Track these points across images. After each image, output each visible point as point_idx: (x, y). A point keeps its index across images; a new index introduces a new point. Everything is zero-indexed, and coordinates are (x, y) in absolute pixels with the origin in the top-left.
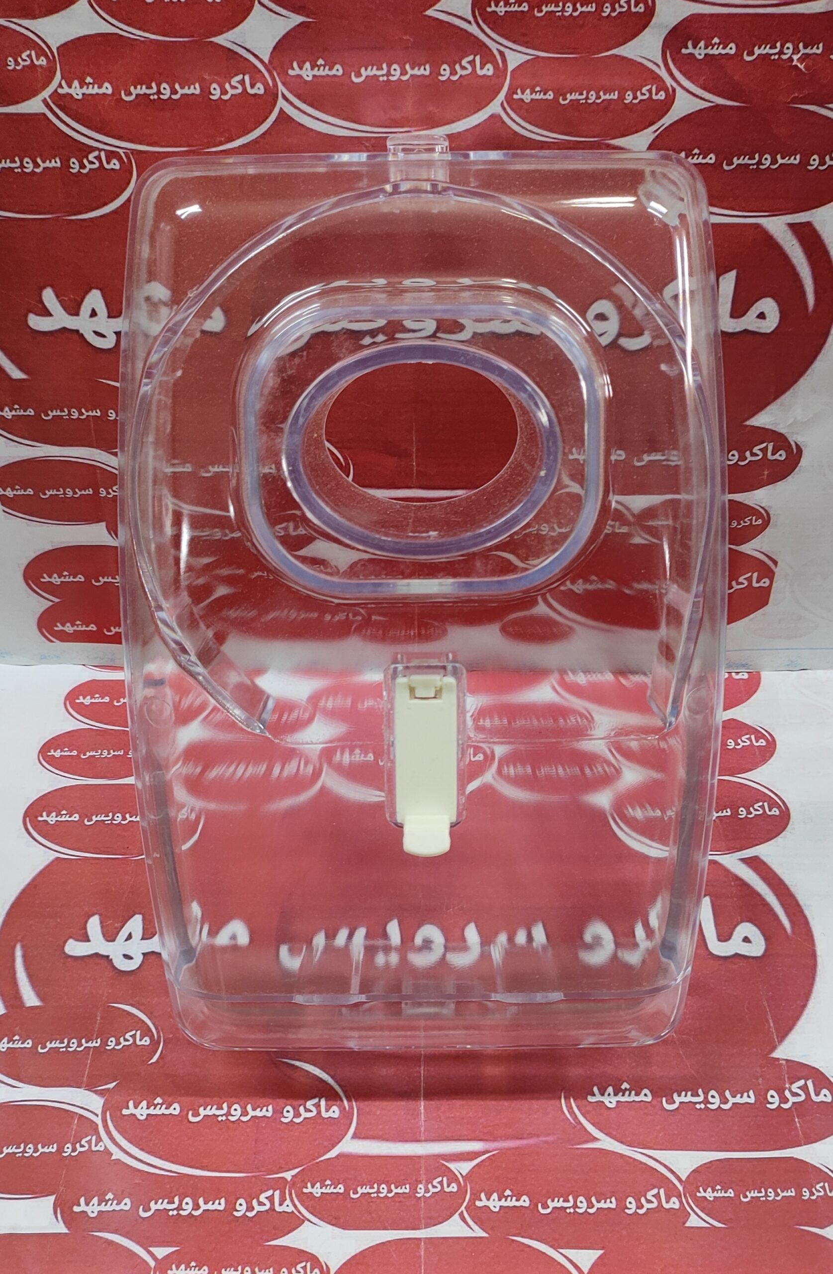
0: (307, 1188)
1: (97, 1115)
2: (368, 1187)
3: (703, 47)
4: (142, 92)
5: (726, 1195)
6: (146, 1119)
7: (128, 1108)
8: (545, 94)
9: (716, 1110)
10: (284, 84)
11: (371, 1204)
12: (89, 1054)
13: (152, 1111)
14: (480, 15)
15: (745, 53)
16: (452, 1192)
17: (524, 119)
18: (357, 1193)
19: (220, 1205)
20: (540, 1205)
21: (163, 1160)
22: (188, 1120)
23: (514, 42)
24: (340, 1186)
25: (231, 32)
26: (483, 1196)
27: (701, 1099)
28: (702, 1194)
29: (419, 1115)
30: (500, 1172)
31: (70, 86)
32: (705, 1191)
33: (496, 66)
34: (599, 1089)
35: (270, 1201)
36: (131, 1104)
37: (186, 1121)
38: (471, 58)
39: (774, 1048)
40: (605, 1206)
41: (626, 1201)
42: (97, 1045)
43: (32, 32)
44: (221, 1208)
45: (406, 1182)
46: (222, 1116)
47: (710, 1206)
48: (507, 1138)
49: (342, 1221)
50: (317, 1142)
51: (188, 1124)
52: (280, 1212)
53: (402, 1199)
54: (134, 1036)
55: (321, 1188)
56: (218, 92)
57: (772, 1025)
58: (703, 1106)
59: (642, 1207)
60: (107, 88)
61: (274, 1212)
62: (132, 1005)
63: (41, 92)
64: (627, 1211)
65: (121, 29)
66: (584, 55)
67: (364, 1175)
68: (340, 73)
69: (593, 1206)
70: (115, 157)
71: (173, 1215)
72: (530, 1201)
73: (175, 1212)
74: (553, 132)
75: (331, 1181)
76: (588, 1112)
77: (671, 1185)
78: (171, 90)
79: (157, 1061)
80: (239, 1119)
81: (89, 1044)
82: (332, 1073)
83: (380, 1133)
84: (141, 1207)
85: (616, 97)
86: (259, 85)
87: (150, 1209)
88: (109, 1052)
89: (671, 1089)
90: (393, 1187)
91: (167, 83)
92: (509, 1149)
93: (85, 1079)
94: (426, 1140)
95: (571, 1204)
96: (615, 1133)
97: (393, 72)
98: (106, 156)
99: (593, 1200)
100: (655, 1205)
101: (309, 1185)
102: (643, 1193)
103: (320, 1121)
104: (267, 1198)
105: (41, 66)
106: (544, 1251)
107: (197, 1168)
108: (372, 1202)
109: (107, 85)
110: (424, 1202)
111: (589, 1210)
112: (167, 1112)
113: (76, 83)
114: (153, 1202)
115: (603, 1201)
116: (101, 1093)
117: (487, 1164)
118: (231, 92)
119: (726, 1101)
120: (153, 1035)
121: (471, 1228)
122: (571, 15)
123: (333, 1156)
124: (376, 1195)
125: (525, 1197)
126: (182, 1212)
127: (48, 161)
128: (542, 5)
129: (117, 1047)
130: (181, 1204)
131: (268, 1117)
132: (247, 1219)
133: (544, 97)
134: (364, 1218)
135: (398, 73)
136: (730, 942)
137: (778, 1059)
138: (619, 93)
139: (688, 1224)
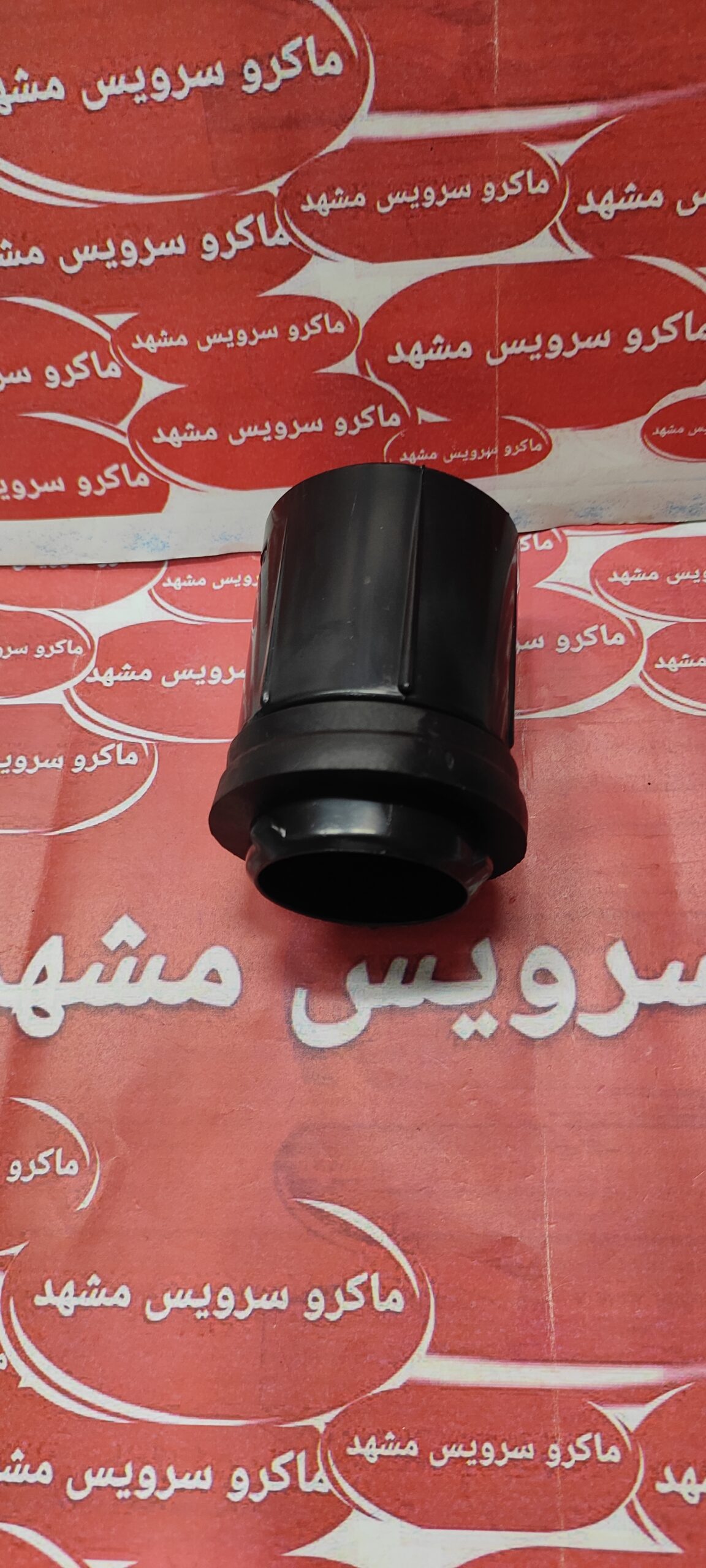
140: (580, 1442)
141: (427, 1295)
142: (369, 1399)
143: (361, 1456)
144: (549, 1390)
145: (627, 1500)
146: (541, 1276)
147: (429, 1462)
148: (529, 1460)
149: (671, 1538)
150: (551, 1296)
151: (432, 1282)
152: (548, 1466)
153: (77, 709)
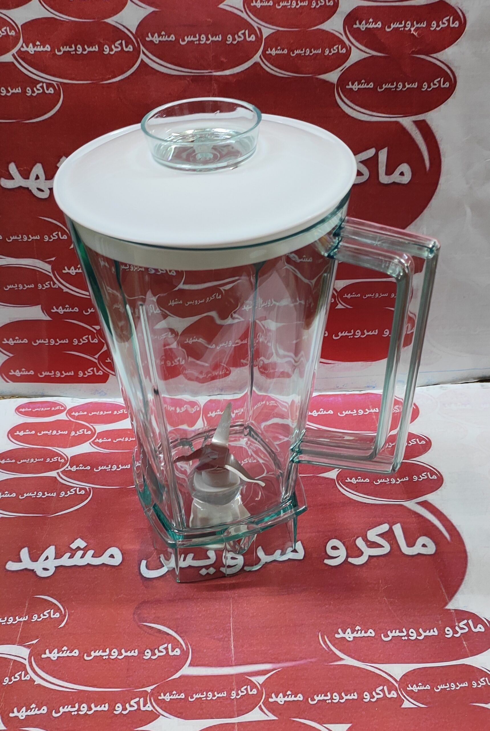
0: (161, 696)
1: (26, 660)
2: (200, 694)
3: (364, 24)
4: (66, 50)
5: (425, 688)
6: (57, 659)
7: (45, 654)
8: (283, 51)
9: (415, 640)
10: (143, 45)
11: (202, 704)
12: (20, 625)
13: (60, 655)
14: (248, 7)
15: (386, 27)
16: (253, 694)
17: (272, 65)
18: (193, 698)
19: (105, 708)
20: (309, 699)
21: (68, 682)
22: (84, 659)
23: (266, 22)
24: (182, 694)
25: (115, 16)
26: (273, 695)
27: (405, 634)
28: (411, 688)
29: (230, 650)
30: (284, 681)
31: (27, 47)
32: (412, 687)
33: (256, 36)
34: (342, 630)
35: (137, 704)
36: (47, 651)
37: (83, 659)
38: (243, 31)
39: (446, 604)
40: (351, 698)
41: (363, 694)
42: (26, 619)
43: (8, 17)
44: (106, 709)
45: (224, 690)
46: (106, 656)
47: (416, 695)
48: (286, 661)
49: (184, 715)
50: (167, 669)
51: (84, 661)
52: (144, 711)
53: (222, 700)
54: (49, 613)
55: (170, 696)
56: (108, 50)
57: (444, 591)
58: (406, 638)
59: (374, 697)
60: (48, 48)
61: (140, 711)
62: (48, 596)
63: (11, 50)
64: (364, 700)
65: (56, 15)
66: (303, 29)
67: (197, 687)
68: (174, 39)
69: (343, 698)
70: (51, 87)
71: (74, 715)
72: (303, 697)
73: (76, 713)
74: (288, 72)
75: (176, 691)
76: (336, 644)
77: (390, 684)
78: (82, 49)
79: (64, 626)
80: (116, 657)
81: (21, 619)
82: (175, 630)
83: (207, 663)
84: (54, 711)
85: (320, 52)
86: (130, 46)
87: (59, 712)
88: (33, 623)
89: (386, 629)
90: (216, 693)
91: (81, 45)
92: (288, 667)
93: (18, 639)
94: (236, 665)
95: (329, 697)
96: (353, 655)
97: (202, 39)
98: (46, 86)
99: (343, 694)
100: (381, 696)
101: (162, 694)
102: (374, 689)
103: (168, 657)
104: (135, 703)
105: (12, 36)
106: (314, 726)
107: (90, 686)
108: (203, 703)
109: (47, 46)
110: (236, 701)
111: (340, 701)
112: (70, 655)
113: (31, 45)
114: (62, 707)
115: (349, 695)
116: (28, 647)
117: (275, 676)
118: (115, 50)
119: (420, 635)
120: (62, 612)
121: (267, 715)
122: (295, 7)
123: (177, 677)
124: (205, 699)
125: (300, 695)
126: (80, 713)
127: (14, 89)
128: (280, 2)
129: (38, 620)
130: (80, 708)
131: (135, 656)
132: (122, 715)
133: (283, 52)
134: (198, 713)
135: (205, 39)
136: (415, 547)
137: (449, 610)
138: (322, 50)
139: (403, 706)
140: (242, 689)
141: (189, 649)
142: (167, 681)
143: (164, 699)
144: (232, 675)
145: (259, 705)
146: (229, 640)
147: (188, 699)
148: (224, 697)
149: (274, 715)
150: (233, 646)
151: (191, 645)
152: (231, 698)
153: (61, 478)
